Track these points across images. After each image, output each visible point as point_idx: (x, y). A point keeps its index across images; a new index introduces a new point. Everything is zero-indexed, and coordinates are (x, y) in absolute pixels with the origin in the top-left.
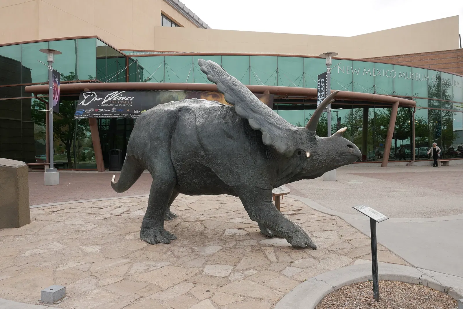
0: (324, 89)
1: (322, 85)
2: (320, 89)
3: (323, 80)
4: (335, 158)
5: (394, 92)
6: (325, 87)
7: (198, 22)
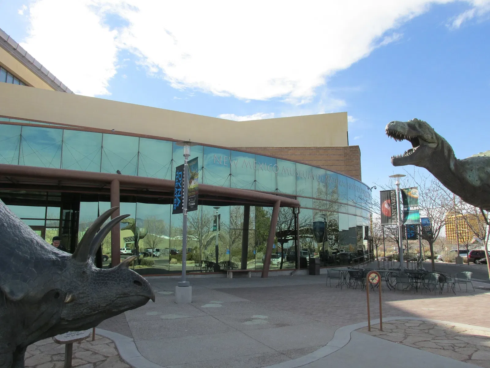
0: (181, 184)
1: (180, 179)
2: (178, 184)
3: (181, 173)
4: (113, 301)
5: (277, 189)
6: (183, 183)
7: (54, 82)
